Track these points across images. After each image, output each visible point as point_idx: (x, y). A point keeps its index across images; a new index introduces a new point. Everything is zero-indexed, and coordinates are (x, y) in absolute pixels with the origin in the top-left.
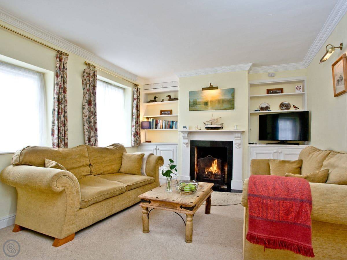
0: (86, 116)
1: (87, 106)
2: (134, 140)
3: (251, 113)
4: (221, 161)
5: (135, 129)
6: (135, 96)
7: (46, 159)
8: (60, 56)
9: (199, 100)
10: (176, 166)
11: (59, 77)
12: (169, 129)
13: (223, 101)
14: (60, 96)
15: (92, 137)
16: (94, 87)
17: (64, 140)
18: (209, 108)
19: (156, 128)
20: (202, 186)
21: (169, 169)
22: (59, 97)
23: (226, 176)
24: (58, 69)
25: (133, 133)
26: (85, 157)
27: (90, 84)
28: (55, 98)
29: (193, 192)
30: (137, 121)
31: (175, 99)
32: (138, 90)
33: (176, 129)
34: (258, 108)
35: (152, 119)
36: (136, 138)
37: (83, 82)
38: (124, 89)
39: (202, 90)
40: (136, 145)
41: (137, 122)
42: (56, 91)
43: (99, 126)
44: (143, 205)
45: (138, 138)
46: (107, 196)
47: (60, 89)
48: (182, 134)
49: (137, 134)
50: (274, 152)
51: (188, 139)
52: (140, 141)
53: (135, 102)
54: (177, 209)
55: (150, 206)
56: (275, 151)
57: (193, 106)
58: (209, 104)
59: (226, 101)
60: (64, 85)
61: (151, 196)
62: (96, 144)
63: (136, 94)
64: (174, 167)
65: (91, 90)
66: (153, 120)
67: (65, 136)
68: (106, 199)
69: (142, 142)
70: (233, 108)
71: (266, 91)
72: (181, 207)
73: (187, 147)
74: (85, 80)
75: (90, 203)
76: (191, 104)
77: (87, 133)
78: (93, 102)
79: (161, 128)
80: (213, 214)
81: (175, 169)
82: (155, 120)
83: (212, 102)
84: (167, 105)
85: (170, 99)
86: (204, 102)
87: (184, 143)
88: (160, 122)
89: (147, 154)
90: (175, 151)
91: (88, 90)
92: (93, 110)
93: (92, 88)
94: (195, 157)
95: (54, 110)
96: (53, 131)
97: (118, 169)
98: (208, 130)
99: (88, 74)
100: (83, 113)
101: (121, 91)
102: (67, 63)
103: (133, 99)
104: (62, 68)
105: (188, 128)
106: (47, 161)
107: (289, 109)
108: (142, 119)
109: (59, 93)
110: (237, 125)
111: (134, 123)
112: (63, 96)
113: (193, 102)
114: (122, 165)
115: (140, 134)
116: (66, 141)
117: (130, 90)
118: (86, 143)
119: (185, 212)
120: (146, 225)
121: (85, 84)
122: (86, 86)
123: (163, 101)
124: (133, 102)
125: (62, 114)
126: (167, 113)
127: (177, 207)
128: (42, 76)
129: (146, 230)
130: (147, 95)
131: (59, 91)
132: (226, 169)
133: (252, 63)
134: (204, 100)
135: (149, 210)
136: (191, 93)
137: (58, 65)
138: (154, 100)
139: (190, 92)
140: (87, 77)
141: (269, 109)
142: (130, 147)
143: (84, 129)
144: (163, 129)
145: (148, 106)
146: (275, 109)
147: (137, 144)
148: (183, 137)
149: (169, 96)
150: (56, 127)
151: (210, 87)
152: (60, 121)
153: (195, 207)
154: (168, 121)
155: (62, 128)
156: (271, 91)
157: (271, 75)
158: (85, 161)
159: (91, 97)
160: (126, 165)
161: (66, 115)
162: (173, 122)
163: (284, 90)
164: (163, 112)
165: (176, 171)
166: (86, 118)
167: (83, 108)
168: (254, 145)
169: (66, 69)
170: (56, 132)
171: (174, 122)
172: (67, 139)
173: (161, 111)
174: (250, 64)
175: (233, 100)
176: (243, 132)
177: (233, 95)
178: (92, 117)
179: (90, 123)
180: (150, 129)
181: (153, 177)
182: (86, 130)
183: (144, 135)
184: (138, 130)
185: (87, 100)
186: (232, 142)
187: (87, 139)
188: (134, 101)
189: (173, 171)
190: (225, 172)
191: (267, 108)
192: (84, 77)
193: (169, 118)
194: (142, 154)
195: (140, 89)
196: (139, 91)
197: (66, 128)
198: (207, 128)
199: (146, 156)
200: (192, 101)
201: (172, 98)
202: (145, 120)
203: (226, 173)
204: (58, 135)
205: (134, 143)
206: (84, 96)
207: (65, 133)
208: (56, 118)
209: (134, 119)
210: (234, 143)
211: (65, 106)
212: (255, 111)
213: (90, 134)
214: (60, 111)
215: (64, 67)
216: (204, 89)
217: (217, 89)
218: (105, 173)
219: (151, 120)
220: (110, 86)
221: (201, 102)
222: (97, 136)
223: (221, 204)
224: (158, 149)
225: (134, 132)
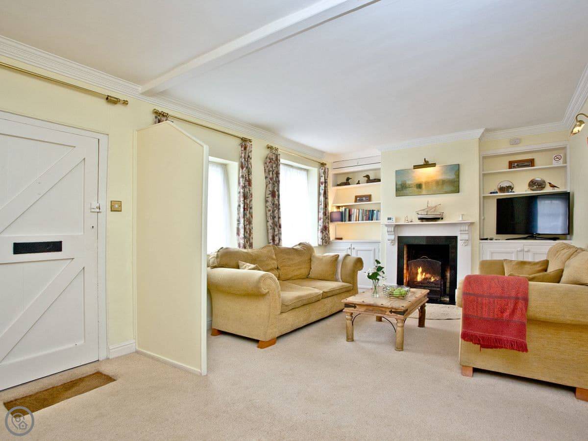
0: (270, 211)
1: (270, 199)
2: (321, 237)
3: (484, 197)
4: (440, 263)
5: (323, 222)
6: (323, 180)
7: (239, 261)
8: (245, 143)
9: (409, 182)
10: (383, 268)
11: (244, 169)
12: (367, 221)
13: (443, 182)
14: (246, 189)
15: (276, 236)
16: (278, 174)
17: (250, 240)
18: (424, 192)
19: (350, 220)
20: (414, 293)
21: (376, 271)
22: (244, 190)
23: (448, 285)
24: (243, 160)
25: (320, 228)
26: (273, 259)
27: (273, 171)
28: (240, 192)
29: (403, 297)
30: (325, 212)
31: (375, 179)
32: (326, 170)
33: (377, 221)
34: (495, 188)
35: (344, 208)
36: (324, 234)
37: (265, 169)
38: (307, 170)
39: (414, 169)
40: (324, 244)
41: (325, 214)
42: (241, 185)
43: (283, 222)
44: (347, 311)
45: (326, 234)
46: (305, 302)
47: (245, 181)
48: (386, 228)
49: (325, 229)
50: (518, 251)
51: (394, 234)
52: (329, 238)
53: (322, 187)
54: (386, 313)
55: (356, 312)
56: (519, 249)
57: (402, 189)
58: (424, 186)
59: (447, 182)
60: (249, 177)
61: (356, 301)
62: (280, 244)
63: (323, 176)
64: (381, 269)
65: (274, 179)
66: (345, 210)
67: (250, 236)
68: (304, 305)
69: (331, 239)
70: (458, 190)
71: (507, 164)
72: (391, 312)
73: (392, 245)
74: (268, 167)
75: (291, 308)
76: (399, 187)
77: (270, 231)
78: (277, 193)
79: (356, 221)
80: (427, 328)
81: (383, 271)
82: (347, 210)
83: (427, 183)
84: (365, 189)
85: (369, 180)
86: (417, 185)
87: (389, 240)
88: (355, 212)
89: (342, 255)
90: (377, 251)
91: (271, 179)
92: (277, 202)
93: (275, 175)
94: (405, 258)
95: (239, 206)
96: (238, 230)
97: (307, 274)
98: (423, 221)
99: (271, 159)
100: (266, 207)
101: (304, 173)
102: (251, 151)
103: (320, 183)
104: (247, 157)
105: (394, 220)
106: (241, 263)
107: (543, 188)
108: (331, 208)
109: (244, 187)
110: (463, 215)
111: (321, 215)
112: (248, 190)
113: (401, 185)
114: (311, 268)
115: (329, 230)
116: (251, 241)
117: (315, 171)
118: (270, 243)
119: (395, 317)
120: (350, 333)
121: (267, 172)
122: (269, 174)
123: (358, 183)
124: (319, 186)
125: (247, 210)
126: (364, 199)
127: (386, 312)
128: (224, 167)
129: (350, 339)
130: (336, 175)
131: (245, 184)
132: (448, 275)
133: (484, 129)
134: (417, 181)
135: (354, 316)
136: (398, 173)
137: (243, 155)
138: (347, 183)
139: (396, 171)
140: (269, 163)
141: (512, 190)
142: (317, 247)
143: (267, 226)
144: (359, 222)
145: (337, 190)
146: (522, 189)
147: (326, 242)
148: (388, 232)
149: (368, 176)
150: (242, 225)
151: (424, 164)
152: (246, 219)
153: (406, 313)
154: (366, 211)
155: (248, 227)
156: (516, 164)
157: (515, 142)
158: (273, 264)
159: (274, 187)
160: (316, 268)
161: (251, 211)
162: (373, 211)
163: (536, 162)
164: (359, 199)
165: (384, 273)
166: (270, 212)
167: (266, 201)
168: (489, 241)
169: (251, 159)
170: (242, 231)
171: (375, 212)
172: (252, 238)
173: (356, 197)
174: (482, 130)
175: (458, 180)
176: (472, 224)
177: (458, 173)
178: (276, 211)
179: (273, 219)
180: (342, 221)
181: (350, 283)
182: (270, 228)
183: (334, 229)
184: (327, 224)
185: (270, 191)
186: (456, 238)
187: (270, 238)
188: (321, 185)
189: (380, 273)
190: (446, 279)
191: (509, 188)
192: (266, 163)
193: (367, 206)
194: (336, 255)
195: (328, 169)
196: (327, 173)
197: (251, 226)
198: (422, 219)
199: (341, 258)
200: (400, 183)
201: (371, 178)
202: (335, 210)
203: (448, 280)
204: (244, 234)
205: (321, 241)
206: (267, 186)
207: (250, 232)
208: (242, 215)
209: (321, 209)
210: (459, 239)
211: (251, 201)
212: (491, 193)
213: (275, 231)
214: (246, 207)
215: (249, 157)
216: (416, 167)
217: (435, 166)
218: (293, 279)
219: (342, 209)
220: (291, 169)
221: (411, 184)
222: (281, 234)
223: (439, 318)
224: (354, 249)
225: (322, 227)
